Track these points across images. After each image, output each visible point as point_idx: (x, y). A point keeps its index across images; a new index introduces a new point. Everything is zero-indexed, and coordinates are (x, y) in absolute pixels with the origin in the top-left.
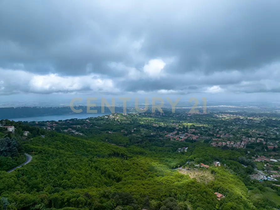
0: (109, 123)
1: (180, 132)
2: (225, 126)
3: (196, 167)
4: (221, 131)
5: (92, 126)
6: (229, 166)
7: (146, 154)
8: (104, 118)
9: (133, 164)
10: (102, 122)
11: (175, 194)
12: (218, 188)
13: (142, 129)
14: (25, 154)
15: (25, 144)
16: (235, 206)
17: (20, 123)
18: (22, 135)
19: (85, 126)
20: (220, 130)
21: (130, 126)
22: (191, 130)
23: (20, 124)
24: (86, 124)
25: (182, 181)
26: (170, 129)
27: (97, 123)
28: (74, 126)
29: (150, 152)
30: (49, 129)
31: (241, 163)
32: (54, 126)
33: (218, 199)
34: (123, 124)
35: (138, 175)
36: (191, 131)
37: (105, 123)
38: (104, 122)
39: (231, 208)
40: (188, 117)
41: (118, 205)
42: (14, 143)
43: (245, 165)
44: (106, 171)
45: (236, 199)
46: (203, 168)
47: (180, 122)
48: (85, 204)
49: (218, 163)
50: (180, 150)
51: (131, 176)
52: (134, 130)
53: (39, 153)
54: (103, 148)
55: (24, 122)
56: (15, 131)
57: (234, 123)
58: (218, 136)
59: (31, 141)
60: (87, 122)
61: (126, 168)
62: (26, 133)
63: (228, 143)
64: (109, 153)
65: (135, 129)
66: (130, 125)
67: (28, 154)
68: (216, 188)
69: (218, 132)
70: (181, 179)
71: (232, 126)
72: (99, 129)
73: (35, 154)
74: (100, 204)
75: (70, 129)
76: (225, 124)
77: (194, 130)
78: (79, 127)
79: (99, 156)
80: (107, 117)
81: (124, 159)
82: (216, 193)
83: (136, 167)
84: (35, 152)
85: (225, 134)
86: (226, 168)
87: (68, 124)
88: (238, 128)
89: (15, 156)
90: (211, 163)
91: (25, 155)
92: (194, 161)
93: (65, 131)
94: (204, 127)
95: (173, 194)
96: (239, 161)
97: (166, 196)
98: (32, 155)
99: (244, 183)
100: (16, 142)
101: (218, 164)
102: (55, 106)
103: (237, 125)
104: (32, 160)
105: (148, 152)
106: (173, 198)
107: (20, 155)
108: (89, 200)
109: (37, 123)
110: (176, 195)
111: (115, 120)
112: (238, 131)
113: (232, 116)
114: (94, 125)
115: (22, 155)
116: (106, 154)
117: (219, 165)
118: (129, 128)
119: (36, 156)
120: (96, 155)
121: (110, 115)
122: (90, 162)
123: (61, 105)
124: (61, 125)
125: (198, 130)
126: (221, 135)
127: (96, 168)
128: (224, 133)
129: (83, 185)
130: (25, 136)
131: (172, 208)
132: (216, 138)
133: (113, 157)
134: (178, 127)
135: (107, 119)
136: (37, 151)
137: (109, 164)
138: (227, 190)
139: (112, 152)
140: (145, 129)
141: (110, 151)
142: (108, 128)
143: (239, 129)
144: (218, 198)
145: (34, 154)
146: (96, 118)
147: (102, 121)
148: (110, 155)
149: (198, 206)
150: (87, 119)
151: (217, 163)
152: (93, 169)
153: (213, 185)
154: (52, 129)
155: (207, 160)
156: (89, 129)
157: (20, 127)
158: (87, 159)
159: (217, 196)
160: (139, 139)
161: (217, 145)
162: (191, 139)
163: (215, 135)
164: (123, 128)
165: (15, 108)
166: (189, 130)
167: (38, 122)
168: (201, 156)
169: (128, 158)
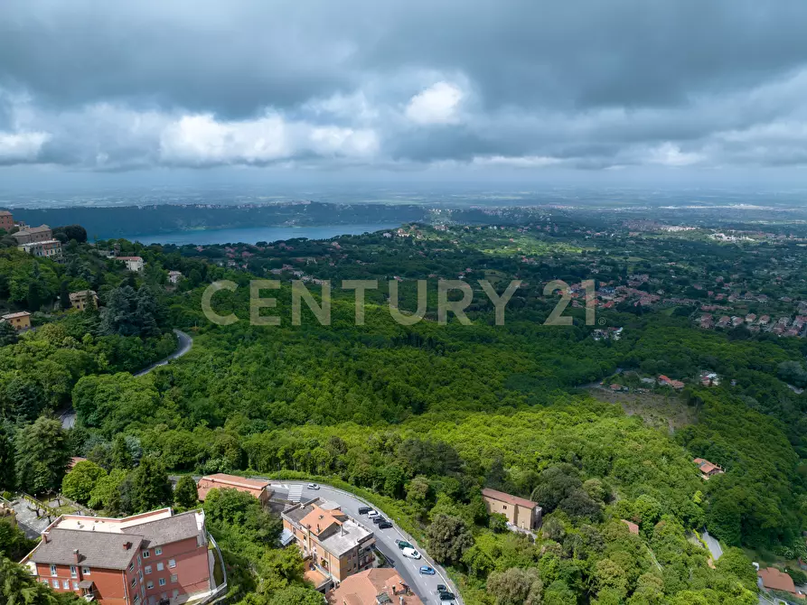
0: (396, 253)
1: (603, 284)
2: (744, 270)
3: (645, 386)
4: (731, 284)
5: (347, 258)
6: (745, 388)
7: (498, 342)
8: (381, 239)
9: (462, 367)
10: (375, 250)
11: (577, 455)
12: (707, 447)
13: (491, 271)
14: (175, 331)
15: (174, 306)
16: (751, 498)
17: (155, 248)
18: (163, 281)
19: (327, 259)
20: (727, 280)
21: (454, 262)
22: (637, 277)
23: (156, 251)
24: (332, 254)
25: (599, 422)
26: (573, 272)
27: (362, 252)
28: (300, 259)
29: (511, 337)
30: (232, 267)
31: (784, 380)
32: (246, 257)
33: (704, 476)
34: (435, 257)
35: (474, 398)
36: (636, 280)
37: (383, 252)
38: (381, 249)
39: (741, 503)
40: (632, 238)
41: (419, 473)
42: (144, 301)
43: (798, 387)
44: (387, 383)
45: (758, 481)
46: (666, 388)
47: (603, 253)
48: (332, 467)
49: (714, 375)
50: (600, 334)
51: (455, 401)
52: (467, 275)
53: (209, 330)
54: (378, 320)
55: (167, 246)
56: (145, 271)
57: (774, 260)
58: (720, 296)
59: (188, 297)
60: (334, 248)
61: (441, 379)
62: (174, 276)
63: (747, 320)
64: (394, 335)
65: (469, 270)
66: (455, 258)
67: (183, 331)
68: (699, 445)
69: (721, 284)
70: (598, 415)
71: (766, 267)
72: (367, 270)
73: (201, 333)
74: (372, 468)
75: (288, 267)
76: (744, 262)
77: (645, 278)
78: (312, 263)
79: (367, 343)
80: (388, 235)
81: (436, 354)
82: (698, 460)
83: (470, 377)
84: (200, 328)
85: (743, 293)
86: (737, 392)
87: (283, 253)
88: (786, 273)
89: (151, 335)
90: (689, 375)
91: (175, 334)
92: (639, 367)
93: (276, 271)
94: (678, 271)
95: (571, 454)
96: (779, 376)
97: (550, 457)
98: (192, 336)
99: (789, 439)
100: (151, 299)
101: (712, 379)
102: (246, 202)
103: (784, 265)
104: (193, 348)
105: (504, 337)
106: (569, 465)
107: (163, 334)
108: (341, 457)
109: (200, 249)
110: (580, 458)
111: (411, 245)
112: (788, 285)
113: (772, 236)
114: (353, 256)
115: (166, 334)
116: (388, 338)
117: (716, 383)
118: (452, 267)
119: (203, 337)
120: (360, 338)
121: (397, 230)
122: (344, 357)
123: (262, 199)
124: (264, 255)
125: (660, 279)
126: (728, 293)
127: (360, 374)
128: (740, 290)
129: (325, 416)
130: (171, 284)
131: (567, 491)
132: (714, 302)
133: (404, 347)
134: (597, 267)
135: (390, 239)
136: (204, 325)
137: (396, 365)
138: (732, 453)
139: (404, 333)
140: (497, 273)
141: (397, 331)
142: (391, 267)
143: (789, 278)
144: (704, 473)
145: (197, 333)
146: (359, 237)
147: (376, 246)
148: (397, 342)
149: (643, 492)
150: (333, 240)
151: (710, 376)
152: (352, 376)
153: (693, 438)
154: (241, 266)
155: (681, 366)
156: (340, 270)
157: (156, 259)
158: (335, 350)
159: (702, 468)
160: (480, 300)
161: (712, 323)
162: (636, 304)
163: (710, 293)
164: (435, 268)
165: (140, 207)
166: (631, 277)
167: (204, 247)
168: (662, 355)
169: (447, 352)
